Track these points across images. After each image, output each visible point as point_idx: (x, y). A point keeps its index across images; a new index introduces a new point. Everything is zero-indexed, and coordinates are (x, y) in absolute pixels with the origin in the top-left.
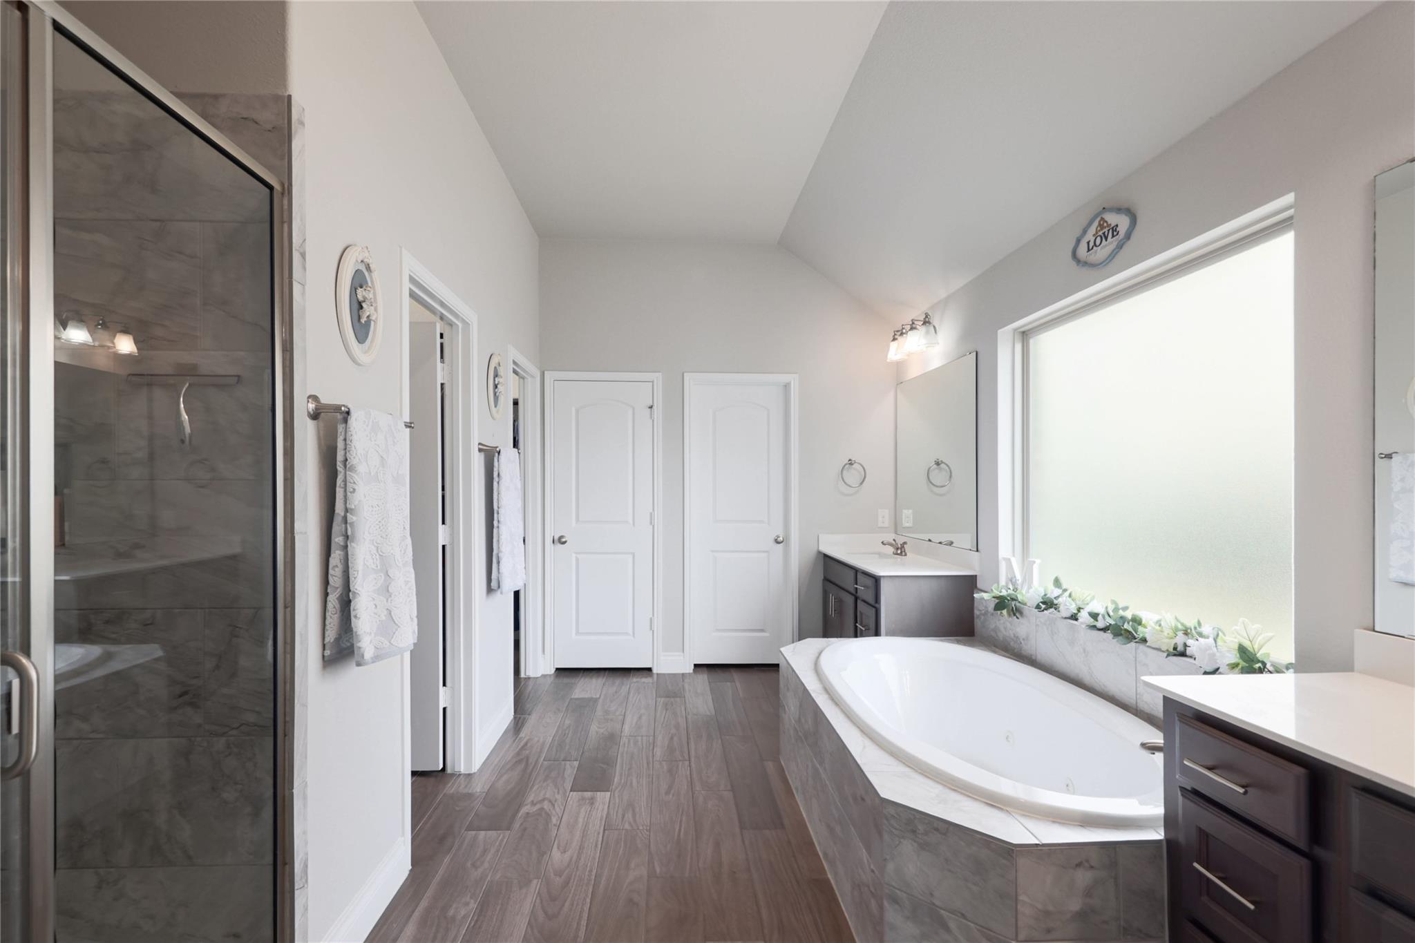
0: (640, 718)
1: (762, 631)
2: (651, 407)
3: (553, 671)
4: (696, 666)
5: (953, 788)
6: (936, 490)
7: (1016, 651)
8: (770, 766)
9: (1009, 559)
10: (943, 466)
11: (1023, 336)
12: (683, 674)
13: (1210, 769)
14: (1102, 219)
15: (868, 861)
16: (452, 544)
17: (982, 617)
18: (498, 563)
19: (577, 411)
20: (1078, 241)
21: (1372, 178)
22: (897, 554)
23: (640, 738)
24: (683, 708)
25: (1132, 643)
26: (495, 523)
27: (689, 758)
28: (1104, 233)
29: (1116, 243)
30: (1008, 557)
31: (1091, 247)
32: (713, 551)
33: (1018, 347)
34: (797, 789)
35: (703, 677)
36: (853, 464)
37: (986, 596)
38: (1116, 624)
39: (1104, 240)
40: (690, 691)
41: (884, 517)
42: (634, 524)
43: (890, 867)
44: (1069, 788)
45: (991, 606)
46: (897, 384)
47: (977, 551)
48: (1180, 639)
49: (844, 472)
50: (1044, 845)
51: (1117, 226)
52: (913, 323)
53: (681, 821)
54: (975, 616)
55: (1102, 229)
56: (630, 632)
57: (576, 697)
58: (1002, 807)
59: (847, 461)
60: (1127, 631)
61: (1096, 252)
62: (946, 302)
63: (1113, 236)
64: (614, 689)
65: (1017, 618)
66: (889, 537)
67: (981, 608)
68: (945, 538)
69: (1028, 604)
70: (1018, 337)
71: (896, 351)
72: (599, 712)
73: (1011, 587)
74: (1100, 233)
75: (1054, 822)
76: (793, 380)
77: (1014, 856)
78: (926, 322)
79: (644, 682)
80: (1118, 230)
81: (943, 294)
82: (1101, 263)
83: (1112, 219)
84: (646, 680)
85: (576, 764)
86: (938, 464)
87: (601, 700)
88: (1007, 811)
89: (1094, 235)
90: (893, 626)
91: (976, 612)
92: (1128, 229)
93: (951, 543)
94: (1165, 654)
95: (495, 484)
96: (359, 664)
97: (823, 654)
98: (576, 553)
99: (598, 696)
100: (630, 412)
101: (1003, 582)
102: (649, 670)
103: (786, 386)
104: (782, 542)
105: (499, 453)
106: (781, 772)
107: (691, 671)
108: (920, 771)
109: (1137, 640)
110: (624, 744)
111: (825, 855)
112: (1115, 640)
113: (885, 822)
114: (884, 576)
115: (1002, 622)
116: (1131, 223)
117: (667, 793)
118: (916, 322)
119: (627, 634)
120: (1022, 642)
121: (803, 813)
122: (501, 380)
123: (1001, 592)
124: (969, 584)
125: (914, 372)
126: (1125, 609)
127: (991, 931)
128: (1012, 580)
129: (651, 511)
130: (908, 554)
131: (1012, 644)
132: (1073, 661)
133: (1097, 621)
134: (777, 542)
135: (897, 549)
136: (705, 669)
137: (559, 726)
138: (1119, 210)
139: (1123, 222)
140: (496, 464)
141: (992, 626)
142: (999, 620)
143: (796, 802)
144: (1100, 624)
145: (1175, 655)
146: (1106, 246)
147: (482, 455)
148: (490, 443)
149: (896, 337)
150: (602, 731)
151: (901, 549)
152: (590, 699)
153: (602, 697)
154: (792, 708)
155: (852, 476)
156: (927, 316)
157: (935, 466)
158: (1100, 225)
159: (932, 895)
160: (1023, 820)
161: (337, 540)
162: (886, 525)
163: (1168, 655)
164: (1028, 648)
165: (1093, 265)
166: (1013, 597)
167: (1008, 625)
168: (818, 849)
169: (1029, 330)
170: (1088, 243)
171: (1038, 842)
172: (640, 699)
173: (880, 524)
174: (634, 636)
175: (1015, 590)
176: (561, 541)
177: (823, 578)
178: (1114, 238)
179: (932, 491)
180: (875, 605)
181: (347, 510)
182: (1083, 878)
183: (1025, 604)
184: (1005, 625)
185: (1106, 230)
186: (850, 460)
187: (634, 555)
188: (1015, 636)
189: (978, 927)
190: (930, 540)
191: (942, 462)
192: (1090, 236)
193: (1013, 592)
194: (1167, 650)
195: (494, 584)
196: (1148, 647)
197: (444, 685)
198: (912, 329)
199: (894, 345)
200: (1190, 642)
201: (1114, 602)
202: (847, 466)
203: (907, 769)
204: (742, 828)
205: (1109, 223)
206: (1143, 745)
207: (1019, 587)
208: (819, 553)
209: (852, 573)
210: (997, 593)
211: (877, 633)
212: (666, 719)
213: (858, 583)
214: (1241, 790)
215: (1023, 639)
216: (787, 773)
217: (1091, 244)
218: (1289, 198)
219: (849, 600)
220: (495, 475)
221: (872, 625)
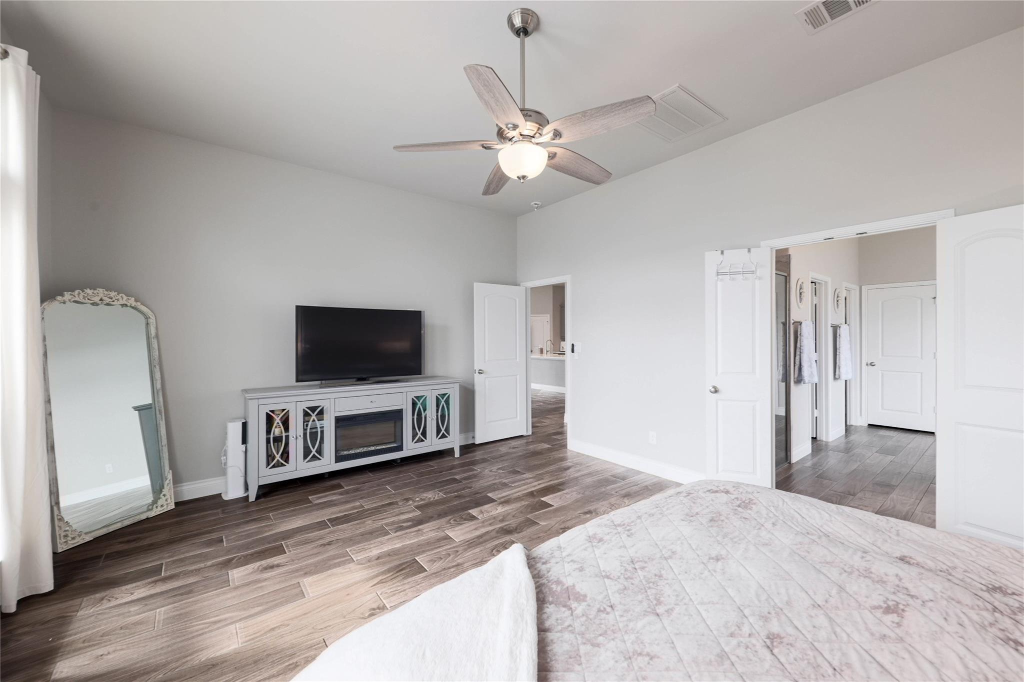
2: (935, 298)
3: (867, 425)
16: (819, 360)
18: (839, 368)
19: (882, 303)
26: (838, 353)
42: (922, 358)
56: (920, 412)
95: (838, 339)
96: (804, 383)
98: (881, 371)
100: (919, 301)
102: (933, 432)
105: (840, 327)
119: (917, 413)
122: (840, 298)
140: (838, 331)
147: (832, 328)
148: (836, 323)
161: (798, 353)
174: (922, 414)
176: (872, 364)
181: (800, 346)
187: (922, 373)
195: (837, 376)
197: (816, 409)
220: (838, 335)
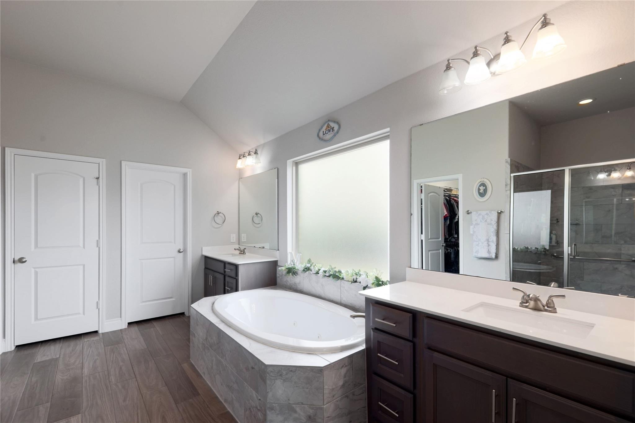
0: (95, 362)
1: (171, 298)
2: (98, 178)
3: (13, 348)
4: (129, 323)
5: (293, 351)
6: (256, 225)
7: (295, 289)
8: (185, 366)
9: (292, 253)
10: (259, 215)
11: (296, 164)
12: (121, 330)
13: (383, 320)
14: (328, 124)
15: (256, 395)
17: (280, 277)
19: (36, 177)
20: (320, 130)
21: (410, 128)
22: (242, 254)
23: (97, 374)
24: (125, 349)
25: (339, 280)
27: (135, 376)
28: (329, 129)
29: (333, 134)
30: (291, 252)
31: (324, 134)
32: (140, 260)
33: (294, 168)
34: (204, 373)
35: (135, 328)
36: (219, 214)
37: (283, 268)
38: (334, 274)
39: (329, 132)
40: (127, 338)
41: (234, 237)
42: (84, 247)
43: (270, 395)
44: (319, 338)
45: (284, 272)
46: (240, 179)
47: (278, 250)
48: (355, 277)
49: (215, 218)
50: (332, 363)
51: (334, 127)
52: (249, 152)
53: (137, 414)
54: (277, 277)
55: (328, 128)
56: (81, 312)
57: (39, 361)
58: (312, 353)
59: (216, 212)
60: (337, 276)
61: (326, 136)
62: (264, 145)
63: (332, 131)
64: (71, 349)
65: (296, 276)
66: (237, 247)
67: (280, 273)
68: (261, 245)
69: (300, 270)
70: (294, 164)
71: (240, 164)
72: (61, 366)
73: (292, 263)
74: (328, 129)
75: (332, 353)
76: (189, 171)
77: (323, 371)
78: (256, 153)
79: (93, 340)
80: (334, 129)
81: (262, 142)
82: (328, 140)
83: (332, 124)
84: (94, 338)
85: (49, 405)
86: (257, 214)
87: (61, 359)
88: (315, 354)
89: (325, 129)
90: (244, 286)
91: (278, 275)
92: (338, 130)
93: (264, 248)
94: (351, 282)
97: (215, 304)
98: (34, 268)
99: (58, 356)
100: (82, 179)
101: (289, 262)
102: (96, 332)
103: (184, 174)
104: (182, 252)
106: (192, 367)
107: (126, 327)
108: (277, 348)
109: (341, 279)
110: (86, 381)
111: (226, 401)
112: (334, 279)
113: (268, 375)
114: (240, 264)
115: (289, 278)
116: (339, 127)
117: (124, 401)
118: (251, 152)
119: (79, 313)
120: (298, 285)
121: (209, 384)
123: (289, 266)
124: (275, 264)
125: (248, 174)
126: (335, 268)
127: (313, 405)
128: (293, 261)
129: (98, 239)
130: (246, 253)
131: (293, 286)
132: (318, 290)
133: (326, 273)
134: (179, 252)
135: (241, 251)
136: (135, 324)
137: (27, 384)
138: (334, 122)
139: (336, 127)
141: (285, 280)
142: (288, 278)
143: (204, 380)
144: (327, 275)
145: (354, 282)
146: (329, 134)
149: (241, 157)
150: (65, 377)
151: (243, 251)
152: (52, 360)
153: (62, 356)
154: (201, 334)
155: (219, 219)
156: (256, 150)
157: (255, 215)
158: (327, 126)
159: (289, 400)
160: (322, 356)
162: (234, 241)
163: (352, 283)
164: (300, 287)
165: (325, 141)
166: (294, 267)
167: (292, 279)
168: (221, 399)
169: (299, 162)
170: (323, 132)
171: (330, 363)
172: (92, 351)
173: (232, 241)
174: (84, 314)
175: (294, 265)
176: (21, 261)
177: (204, 268)
178: (333, 132)
179: (254, 226)
180: (236, 277)
182: (343, 371)
183: (298, 270)
184: (291, 279)
185: (330, 128)
186: (218, 212)
187: (84, 266)
188: (294, 283)
189: (308, 406)
190: (254, 247)
191: (258, 214)
192: (324, 129)
193: (293, 266)
194: (351, 281)
196: (345, 280)
198: (249, 155)
199: (239, 161)
200: (358, 277)
201: (330, 266)
202: (216, 215)
203: (272, 349)
204: (176, 402)
205: (331, 126)
206: (351, 316)
207: (295, 263)
208: (202, 255)
209: (222, 265)
210: (287, 266)
211: (237, 290)
212: (114, 359)
213: (226, 268)
214: (395, 325)
215: (298, 284)
216: (196, 367)
217: (324, 132)
218: (388, 129)
219: (221, 277)
221: (234, 287)
